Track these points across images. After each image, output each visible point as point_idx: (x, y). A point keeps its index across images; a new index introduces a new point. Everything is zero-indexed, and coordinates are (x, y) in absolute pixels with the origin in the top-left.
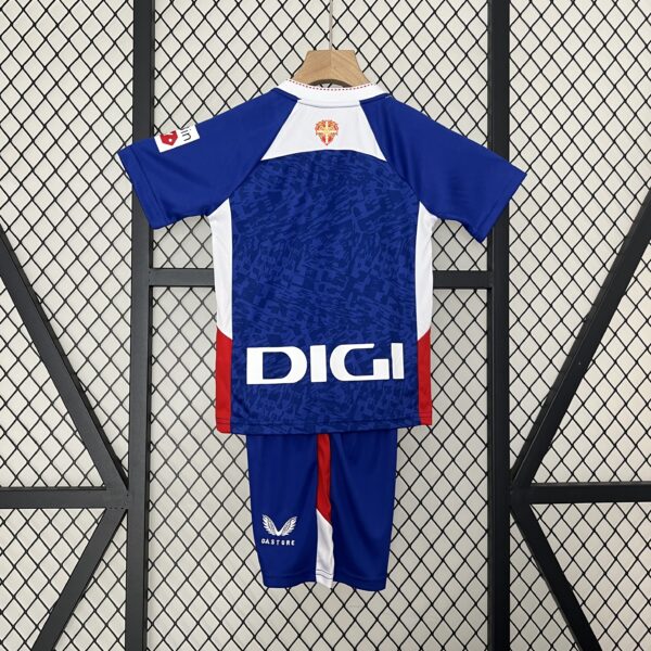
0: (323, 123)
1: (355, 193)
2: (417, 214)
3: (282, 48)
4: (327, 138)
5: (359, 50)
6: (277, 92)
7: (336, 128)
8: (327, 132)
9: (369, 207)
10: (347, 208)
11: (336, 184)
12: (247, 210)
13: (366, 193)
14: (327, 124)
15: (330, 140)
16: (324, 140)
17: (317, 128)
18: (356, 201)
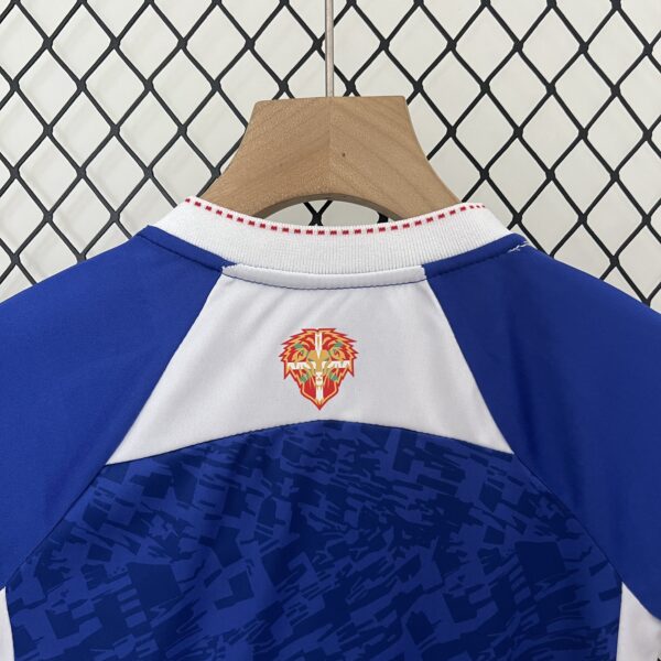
0: (307, 339)
1: (413, 567)
2: (614, 627)
3: (184, 88)
4: (319, 383)
5: (418, 87)
6: (153, 239)
7: (348, 351)
8: (319, 365)
9: (461, 609)
10: (387, 622)
11: (351, 538)
12: (64, 625)
13: (447, 562)
14: (319, 343)
15: (330, 390)
16: (309, 390)
17: (288, 357)
18: (419, 591)
